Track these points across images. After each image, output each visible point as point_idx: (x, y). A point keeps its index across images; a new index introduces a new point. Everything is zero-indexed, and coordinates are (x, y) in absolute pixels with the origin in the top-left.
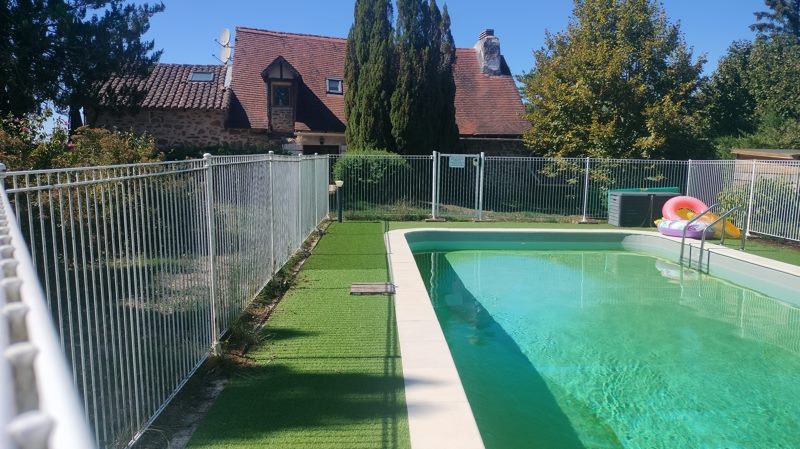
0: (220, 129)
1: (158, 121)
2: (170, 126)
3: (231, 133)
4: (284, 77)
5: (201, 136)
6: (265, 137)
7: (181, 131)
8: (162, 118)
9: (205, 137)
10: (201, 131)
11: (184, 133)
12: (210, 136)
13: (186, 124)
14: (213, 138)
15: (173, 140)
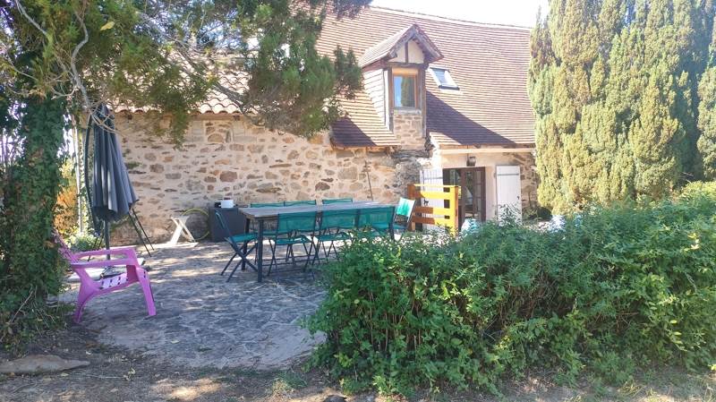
0: (322, 148)
1: (220, 139)
2: (242, 148)
3: (338, 156)
4: (410, 61)
5: (293, 162)
6: (389, 159)
7: (259, 156)
8: (228, 134)
9: (301, 164)
10: (294, 155)
11: (265, 159)
12: (307, 162)
13: (268, 142)
14: (312, 165)
15: (246, 174)
